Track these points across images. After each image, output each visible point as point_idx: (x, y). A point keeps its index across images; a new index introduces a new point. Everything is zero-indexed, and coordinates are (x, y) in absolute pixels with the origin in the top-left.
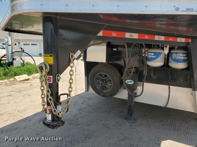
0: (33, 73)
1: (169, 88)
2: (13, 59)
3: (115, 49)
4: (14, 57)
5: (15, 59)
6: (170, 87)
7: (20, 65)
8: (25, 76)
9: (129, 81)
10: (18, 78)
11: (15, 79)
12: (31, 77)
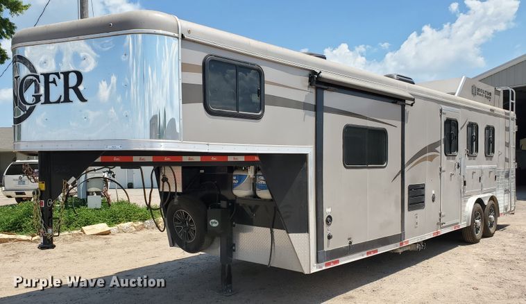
0: (120, 222)
1: (272, 232)
2: (88, 194)
3: (202, 171)
4: (89, 190)
5: (91, 194)
6: (274, 230)
7: (99, 206)
8: (102, 227)
9: (213, 220)
10: (88, 230)
11: (82, 231)
12: (114, 229)
